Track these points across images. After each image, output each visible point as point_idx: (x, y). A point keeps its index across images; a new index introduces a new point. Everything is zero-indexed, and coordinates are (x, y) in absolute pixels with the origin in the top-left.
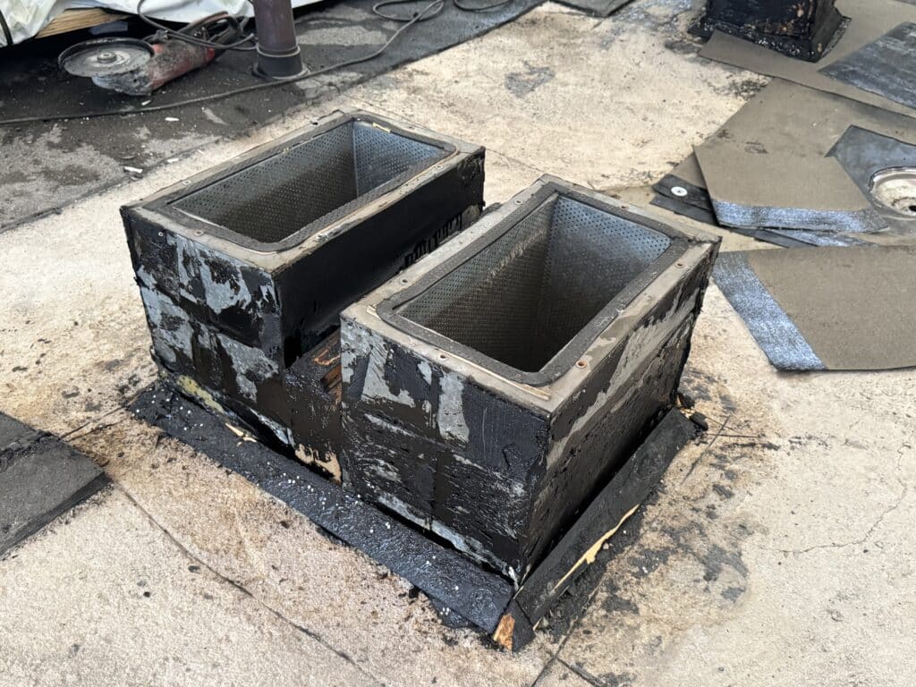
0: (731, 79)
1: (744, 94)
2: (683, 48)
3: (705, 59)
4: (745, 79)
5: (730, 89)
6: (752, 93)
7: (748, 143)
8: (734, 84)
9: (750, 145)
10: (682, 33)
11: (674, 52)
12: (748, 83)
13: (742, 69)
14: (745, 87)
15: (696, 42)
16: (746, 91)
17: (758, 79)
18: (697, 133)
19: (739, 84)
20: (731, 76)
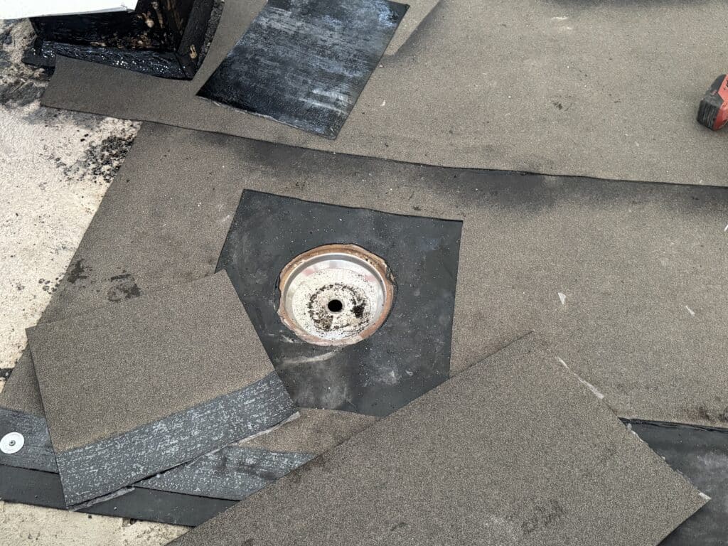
0: (88, 140)
1: (105, 168)
2: (19, 95)
3: (52, 109)
4: (106, 135)
5: (86, 165)
6: (115, 163)
7: (113, 279)
8: (91, 152)
9: (116, 283)
10: (17, 66)
11: (8, 107)
12: (111, 142)
13: (101, 116)
14: (106, 153)
15: (37, 79)
16: (108, 162)
17: (123, 130)
18: (40, 282)
19: (99, 149)
20: (86, 135)
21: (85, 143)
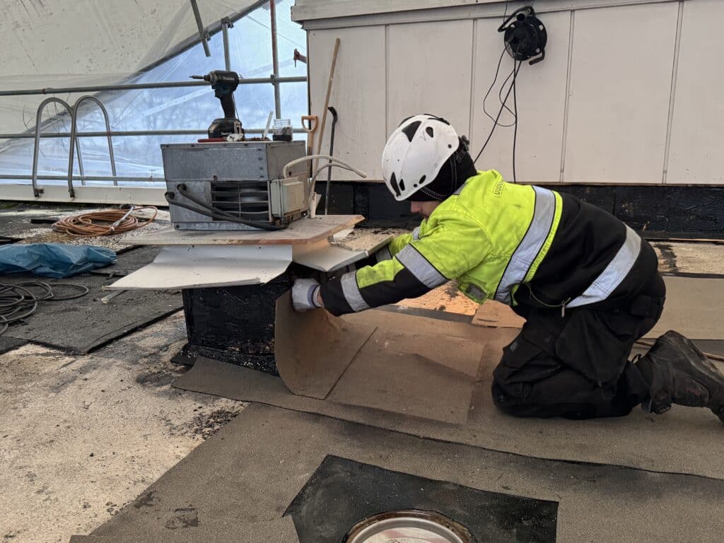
0: (201, 411)
1: (207, 430)
2: (158, 379)
3: (178, 390)
4: (218, 408)
5: (191, 426)
6: (217, 427)
7: (177, 510)
8: (199, 419)
9: (178, 513)
10: (165, 363)
11: (144, 386)
12: (219, 414)
13: (218, 396)
14: (212, 420)
15: (177, 372)
16: (210, 426)
17: (233, 407)
18: (108, 504)
19: (207, 417)
20: (200, 408)
21: (196, 412)
